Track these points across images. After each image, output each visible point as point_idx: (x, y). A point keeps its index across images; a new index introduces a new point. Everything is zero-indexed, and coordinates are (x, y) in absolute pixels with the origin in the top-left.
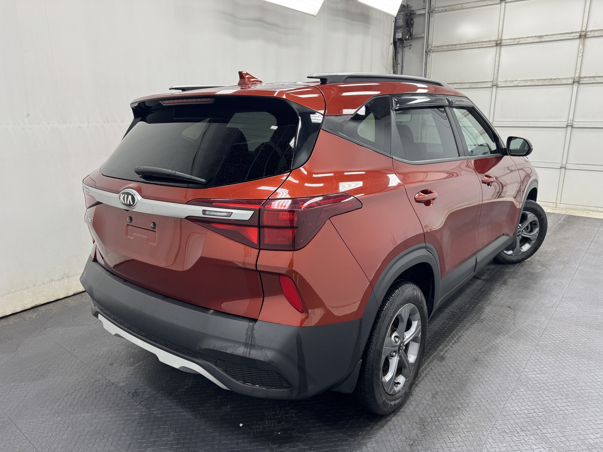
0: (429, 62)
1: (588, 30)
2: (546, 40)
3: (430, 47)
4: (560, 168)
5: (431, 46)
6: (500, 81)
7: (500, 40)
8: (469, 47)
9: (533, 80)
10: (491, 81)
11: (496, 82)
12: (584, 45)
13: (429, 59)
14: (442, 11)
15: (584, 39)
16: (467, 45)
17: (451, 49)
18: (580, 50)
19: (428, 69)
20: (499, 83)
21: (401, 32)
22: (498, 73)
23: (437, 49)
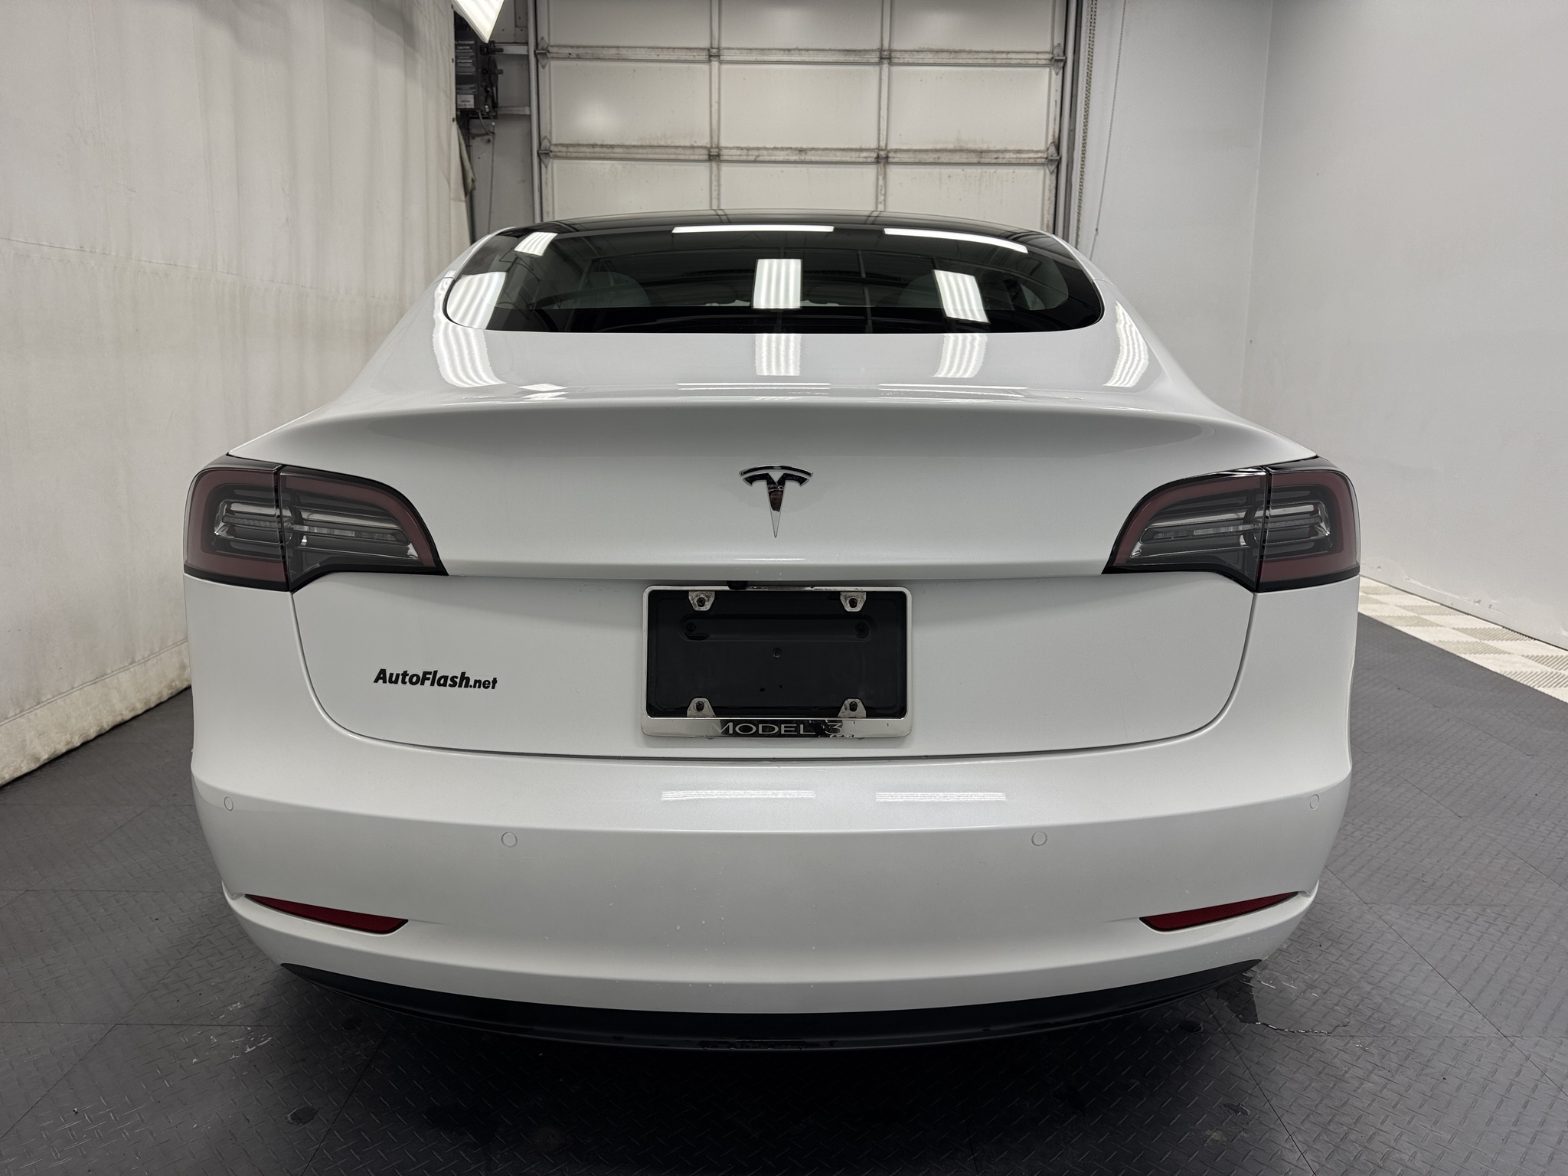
0: (546, 182)
1: (889, 148)
2: (814, 158)
3: (545, 143)
5: (550, 142)
7: (715, 148)
8: (645, 156)
12: (885, 178)
13: (548, 174)
14: (569, 57)
15: (884, 165)
16: (640, 151)
17: (602, 155)
18: (880, 188)
19: (547, 200)
21: (471, 91)
23: (567, 152)
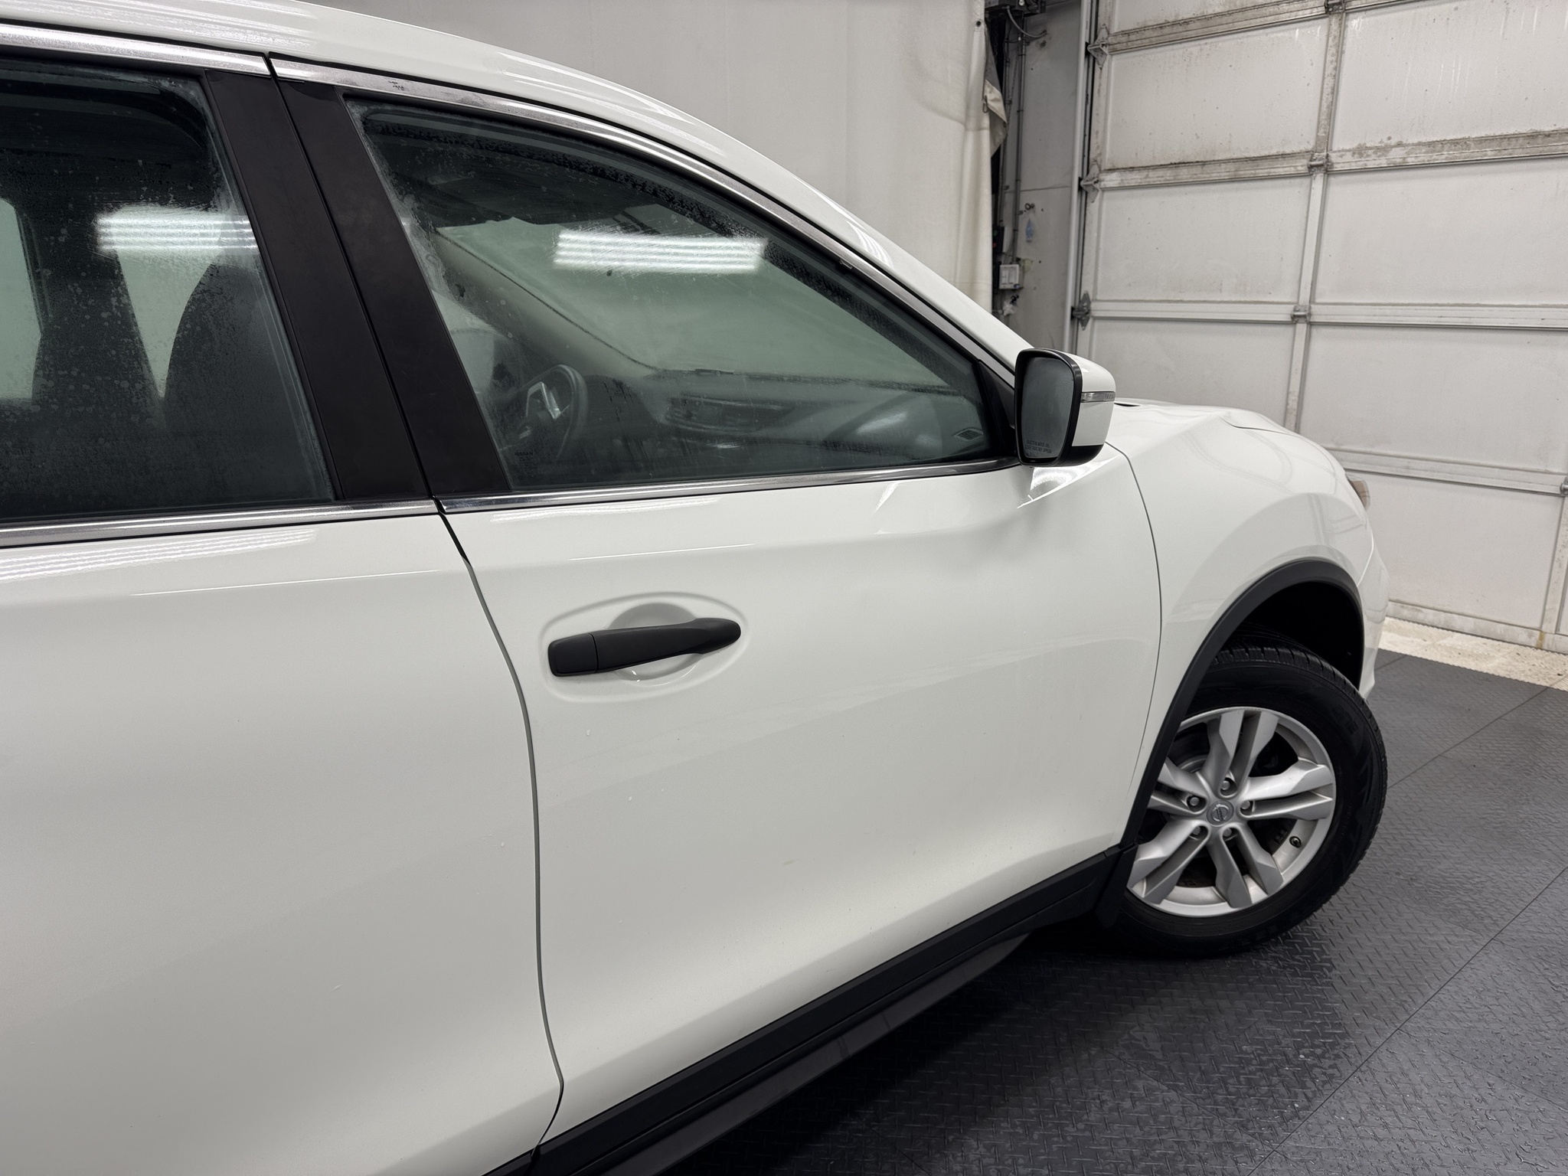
0: (1099, 90)
3: (1103, 34)
4: (1558, 492)
5: (1109, 33)
6: (1339, 151)
8: (1230, 27)
9: (1463, 139)
10: (1307, 152)
11: (1325, 154)
13: (1100, 78)
16: (1225, 18)
17: (1174, 37)
19: (1097, 114)
20: (1334, 158)
22: (1331, 116)
23: (1127, 42)
